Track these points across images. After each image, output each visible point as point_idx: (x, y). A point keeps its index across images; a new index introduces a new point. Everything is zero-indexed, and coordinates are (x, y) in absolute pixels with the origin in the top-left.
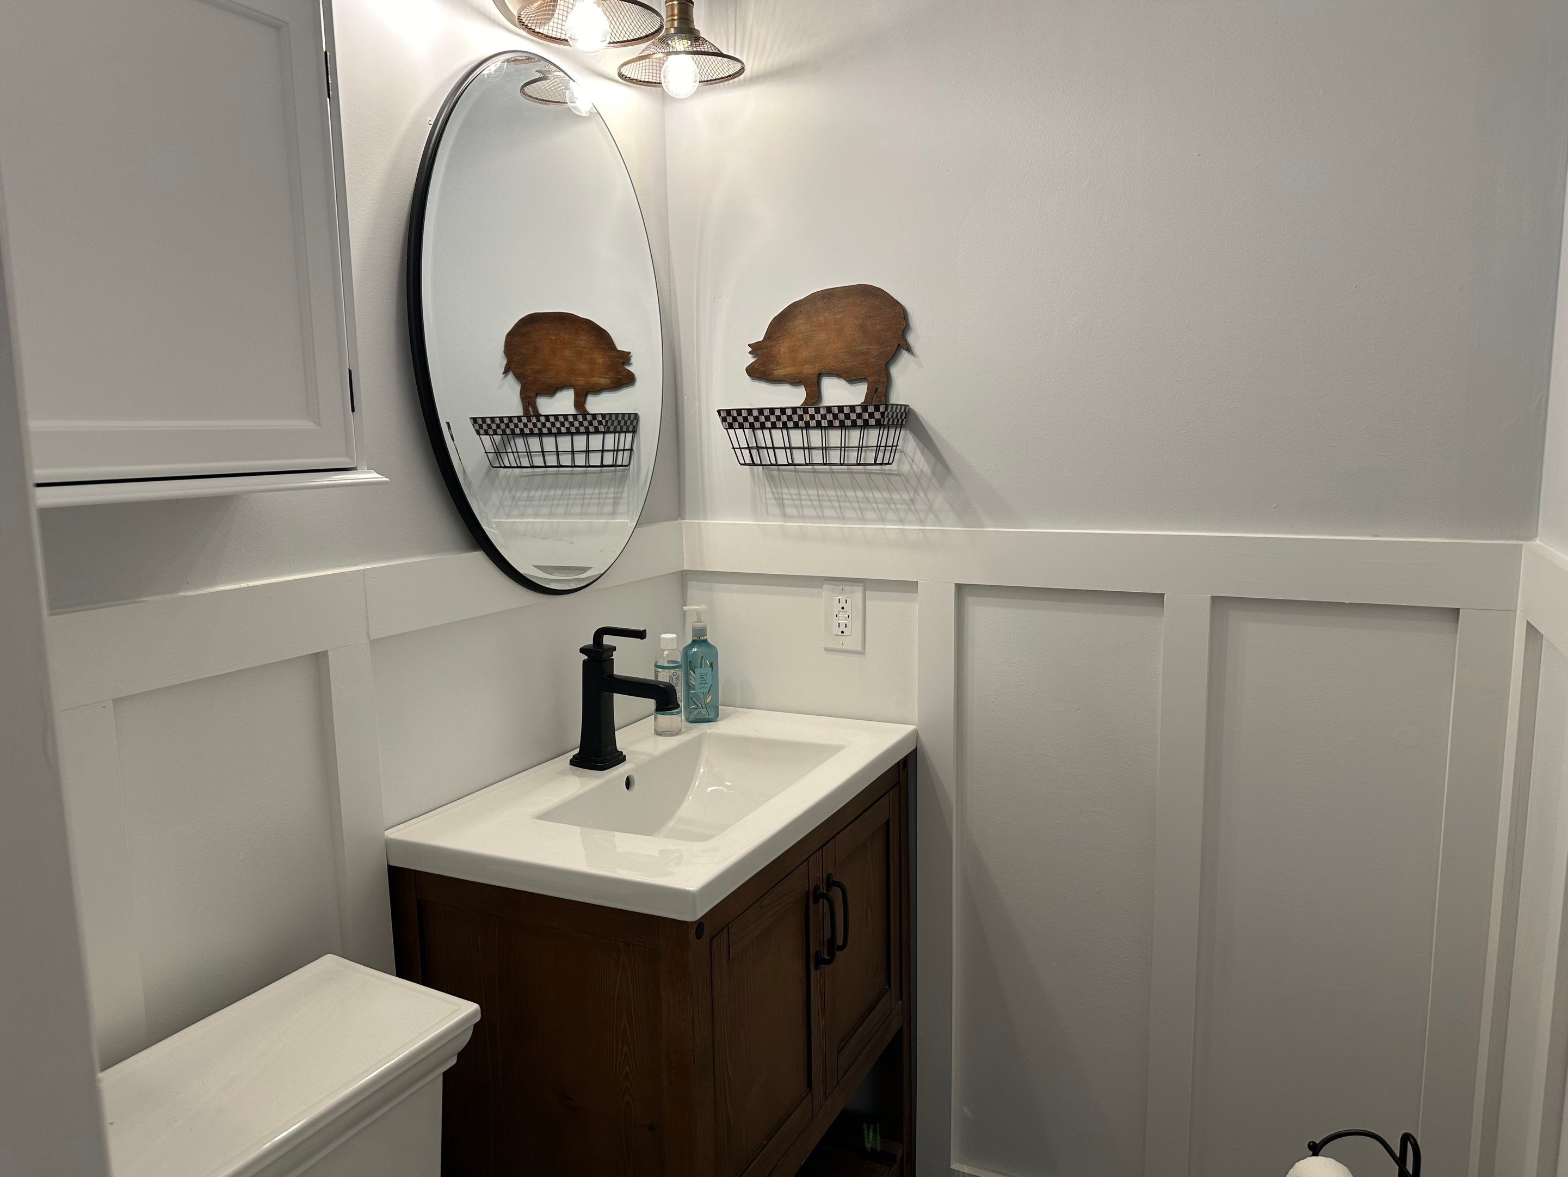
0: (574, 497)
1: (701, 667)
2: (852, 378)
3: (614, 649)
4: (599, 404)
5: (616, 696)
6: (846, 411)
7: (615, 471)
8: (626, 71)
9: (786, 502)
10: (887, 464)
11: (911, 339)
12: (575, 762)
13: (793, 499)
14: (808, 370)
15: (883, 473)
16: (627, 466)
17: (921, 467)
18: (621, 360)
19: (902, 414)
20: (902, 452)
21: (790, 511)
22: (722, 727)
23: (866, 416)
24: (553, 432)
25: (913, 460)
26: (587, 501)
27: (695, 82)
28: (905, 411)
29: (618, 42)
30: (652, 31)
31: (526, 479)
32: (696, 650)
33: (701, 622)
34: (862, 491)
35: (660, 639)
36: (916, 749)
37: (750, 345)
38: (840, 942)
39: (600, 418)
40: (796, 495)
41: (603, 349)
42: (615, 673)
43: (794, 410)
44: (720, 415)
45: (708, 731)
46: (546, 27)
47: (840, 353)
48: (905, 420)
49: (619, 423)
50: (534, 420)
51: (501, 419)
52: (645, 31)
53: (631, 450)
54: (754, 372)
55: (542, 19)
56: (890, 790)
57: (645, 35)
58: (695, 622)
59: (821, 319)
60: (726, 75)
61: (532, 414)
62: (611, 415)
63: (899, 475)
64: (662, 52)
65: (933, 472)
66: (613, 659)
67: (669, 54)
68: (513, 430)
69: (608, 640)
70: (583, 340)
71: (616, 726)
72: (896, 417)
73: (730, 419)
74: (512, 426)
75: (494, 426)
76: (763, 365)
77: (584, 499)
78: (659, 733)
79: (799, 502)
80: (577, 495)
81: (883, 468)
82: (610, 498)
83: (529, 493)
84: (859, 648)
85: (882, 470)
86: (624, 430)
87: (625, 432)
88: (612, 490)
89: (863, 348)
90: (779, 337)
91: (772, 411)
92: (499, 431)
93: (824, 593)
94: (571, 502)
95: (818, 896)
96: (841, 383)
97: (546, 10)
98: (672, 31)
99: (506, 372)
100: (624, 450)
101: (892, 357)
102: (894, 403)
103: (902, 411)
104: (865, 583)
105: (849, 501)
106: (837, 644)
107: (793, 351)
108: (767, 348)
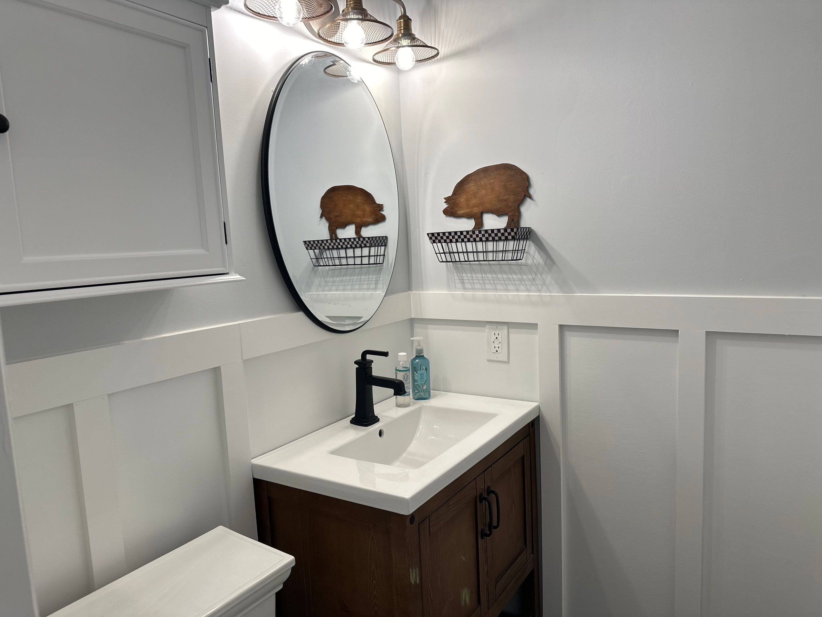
0: (355, 280)
1: (421, 370)
2: (499, 213)
3: (372, 361)
4: (368, 232)
5: (374, 387)
6: (495, 232)
7: (376, 266)
8: (377, 58)
9: (465, 281)
10: (519, 260)
11: (532, 191)
12: (354, 422)
13: (469, 280)
14: (476, 210)
15: (517, 265)
16: (382, 264)
17: (538, 261)
18: (378, 209)
19: (527, 232)
20: (528, 253)
21: (468, 286)
22: (432, 402)
23: (506, 234)
24: (344, 247)
25: (534, 257)
26: (362, 282)
27: (413, 61)
28: (528, 231)
29: (371, 43)
30: (388, 36)
31: (332, 271)
32: (418, 361)
33: (420, 346)
34: (506, 275)
35: (398, 355)
36: (539, 416)
37: (445, 198)
38: (495, 524)
39: (367, 239)
40: (471, 277)
41: (369, 203)
42: (373, 374)
43: (468, 232)
44: (428, 236)
45: (425, 405)
46: (333, 38)
47: (493, 200)
48: (529, 236)
49: (377, 241)
50: (334, 241)
51: (318, 241)
52: (384, 36)
53: (384, 255)
54: (448, 212)
55: (331, 34)
56: (524, 438)
57: (384, 38)
58: (417, 346)
59: (483, 183)
60: (430, 57)
61: (334, 238)
62: (372, 237)
63: (526, 265)
64: (395, 47)
65: (545, 264)
66: (372, 367)
67: (398, 47)
68: (324, 247)
69: (369, 357)
70: (359, 199)
71: (374, 403)
72: (524, 234)
73: (434, 238)
74: (323, 245)
75: (315, 245)
76: (452, 208)
77: (360, 281)
78: (398, 406)
79: (472, 281)
80: (357, 279)
81: (517, 262)
82: (373, 281)
83: (333, 278)
84: (506, 359)
85: (517, 263)
86: (380, 245)
87: (381, 246)
88: (374, 276)
89: (506, 197)
90: (460, 193)
91: (456, 233)
92: (317, 248)
93: (486, 330)
94: (354, 283)
95: (482, 499)
96: (494, 217)
97: (332, 29)
98: (400, 35)
99: (321, 217)
100: (380, 255)
101: (521, 202)
102: (522, 227)
103: (527, 231)
104: (508, 325)
105: (499, 280)
106: (494, 357)
107: (467, 200)
108: (453, 199)
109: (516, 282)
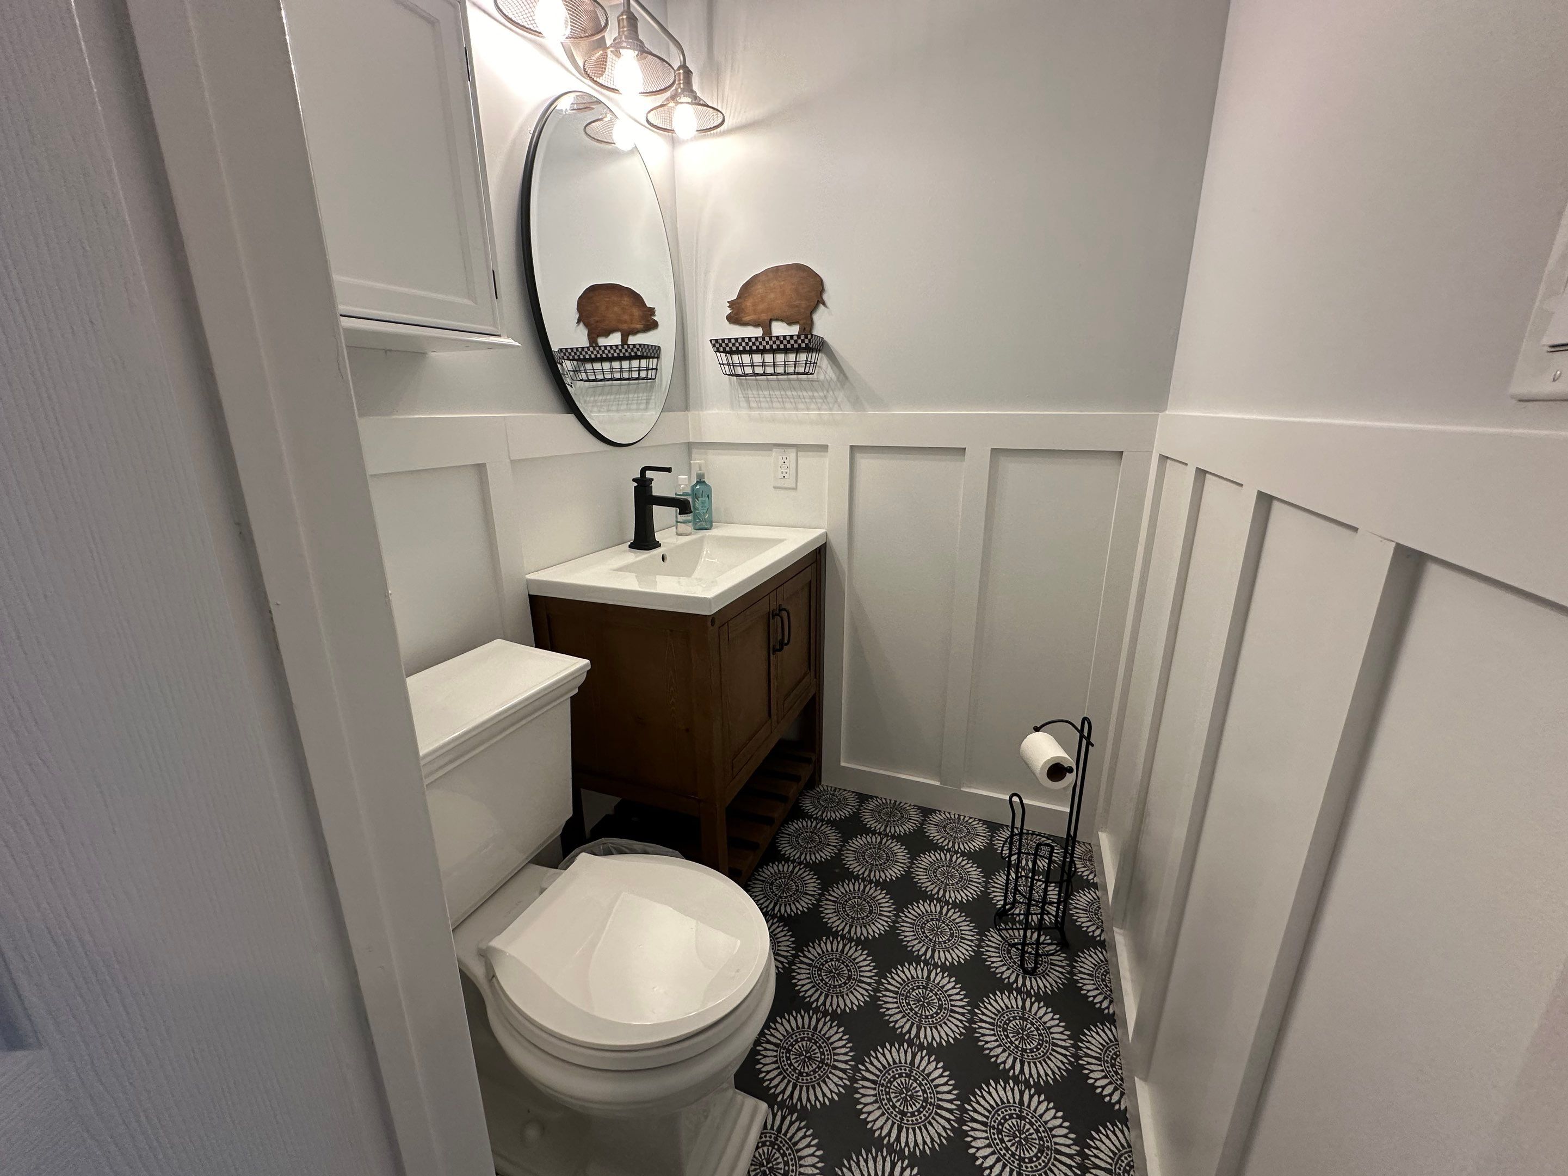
1: (703, 496)
2: (790, 321)
3: (653, 479)
5: (654, 507)
6: (788, 338)
7: (647, 382)
8: (650, 117)
9: (750, 399)
10: (811, 374)
12: (632, 546)
13: (754, 397)
14: (764, 317)
15: (808, 380)
16: (654, 379)
17: (831, 375)
18: (649, 313)
19: (820, 343)
20: (820, 367)
21: (753, 405)
22: (713, 532)
23: (800, 342)
24: (609, 357)
25: (826, 372)
28: (822, 341)
30: (667, 88)
32: (699, 486)
33: (700, 471)
34: (796, 391)
36: (826, 542)
38: (786, 641)
39: (638, 347)
40: (756, 394)
41: (638, 306)
42: (653, 493)
44: (711, 343)
45: (706, 536)
47: (783, 306)
48: (821, 346)
49: (649, 353)
53: (656, 369)
54: (732, 319)
55: (598, 71)
56: (812, 563)
57: (661, 90)
59: (770, 286)
60: (714, 126)
61: (596, 347)
62: (642, 347)
63: (818, 381)
64: (673, 102)
65: (838, 379)
66: (652, 485)
67: (677, 103)
68: (584, 357)
69: (649, 474)
70: (626, 301)
72: (817, 345)
73: (717, 345)
74: (583, 354)
75: (573, 354)
76: (736, 314)
79: (758, 399)
81: (809, 377)
82: (644, 400)
84: (794, 486)
86: (652, 357)
88: (645, 394)
89: (797, 303)
90: (746, 297)
91: (743, 339)
92: (576, 357)
93: (773, 453)
95: (774, 615)
97: (601, 64)
98: (679, 90)
99: (579, 322)
100: (652, 369)
101: (814, 309)
104: (798, 447)
105: (788, 398)
106: (781, 483)
107: (754, 305)
108: (739, 303)
109: (807, 400)
